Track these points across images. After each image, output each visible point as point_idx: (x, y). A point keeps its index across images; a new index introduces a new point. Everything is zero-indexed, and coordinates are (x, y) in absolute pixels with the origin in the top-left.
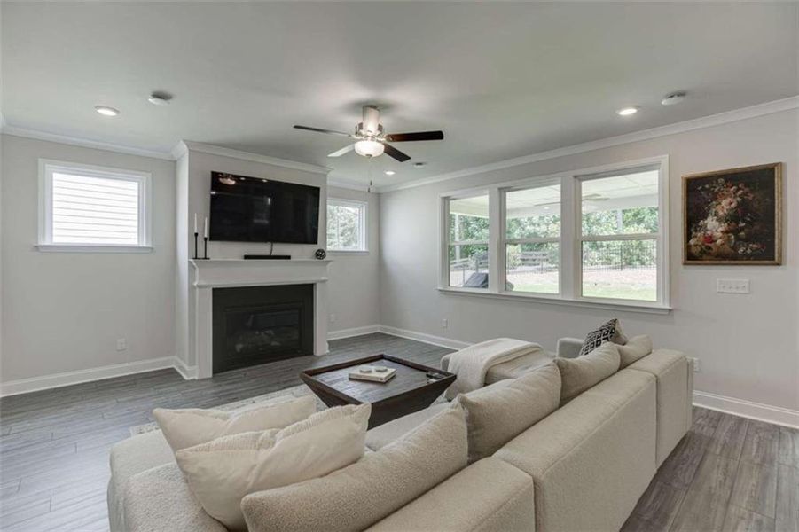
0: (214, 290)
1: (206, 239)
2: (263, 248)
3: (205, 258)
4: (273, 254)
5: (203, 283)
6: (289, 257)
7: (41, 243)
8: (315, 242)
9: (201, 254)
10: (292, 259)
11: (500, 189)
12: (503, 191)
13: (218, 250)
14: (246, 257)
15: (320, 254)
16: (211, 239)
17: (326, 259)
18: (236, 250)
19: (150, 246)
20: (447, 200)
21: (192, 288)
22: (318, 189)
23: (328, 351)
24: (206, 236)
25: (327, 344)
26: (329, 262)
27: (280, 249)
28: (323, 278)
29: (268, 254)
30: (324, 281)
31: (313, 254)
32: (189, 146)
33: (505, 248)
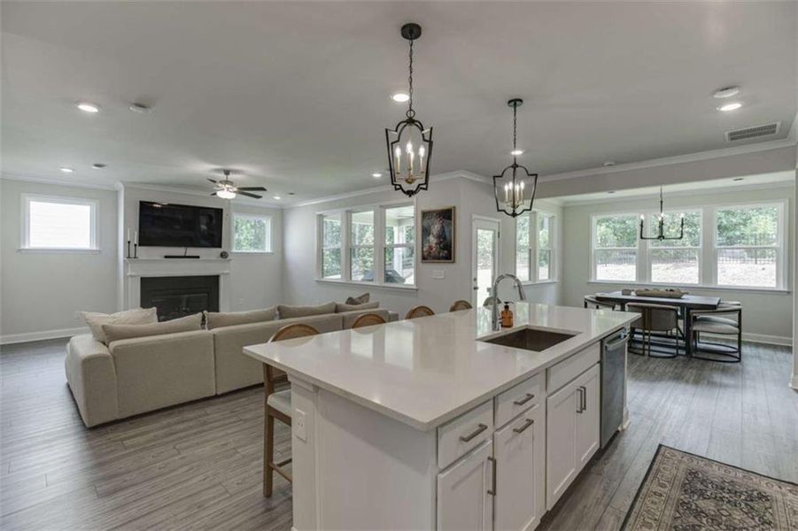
0: (142, 278)
1: (136, 245)
2: (180, 251)
3: (135, 257)
4: (187, 255)
5: (134, 274)
6: (198, 257)
7: (22, 247)
8: (220, 246)
9: (132, 255)
10: (201, 259)
11: (347, 211)
12: (349, 213)
13: (144, 252)
14: (166, 257)
15: (224, 255)
16: (140, 245)
17: (228, 258)
18: (158, 252)
19: (98, 249)
20: (321, 217)
21: (126, 277)
22: (222, 210)
24: (135, 243)
26: (230, 260)
27: (192, 251)
29: (183, 255)
30: (227, 274)
31: (219, 255)
32: (124, 184)
33: (351, 251)
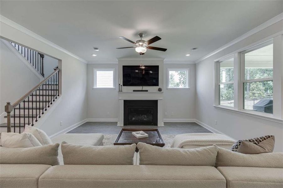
0: (124, 101)
1: (121, 86)
2: (140, 88)
3: (121, 91)
4: (143, 90)
5: (121, 98)
6: (147, 91)
7: (94, 88)
8: (158, 85)
10: (148, 91)
11: (240, 53)
12: (242, 54)
13: (125, 89)
14: (134, 91)
15: (160, 90)
16: (123, 85)
17: (162, 91)
18: (130, 89)
20: (218, 63)
23: (163, 125)
25: (163, 123)
26: (163, 92)
27: (145, 88)
28: (161, 98)
29: (141, 90)
30: (161, 100)
31: (158, 89)
32: (118, 59)
33: (243, 86)
